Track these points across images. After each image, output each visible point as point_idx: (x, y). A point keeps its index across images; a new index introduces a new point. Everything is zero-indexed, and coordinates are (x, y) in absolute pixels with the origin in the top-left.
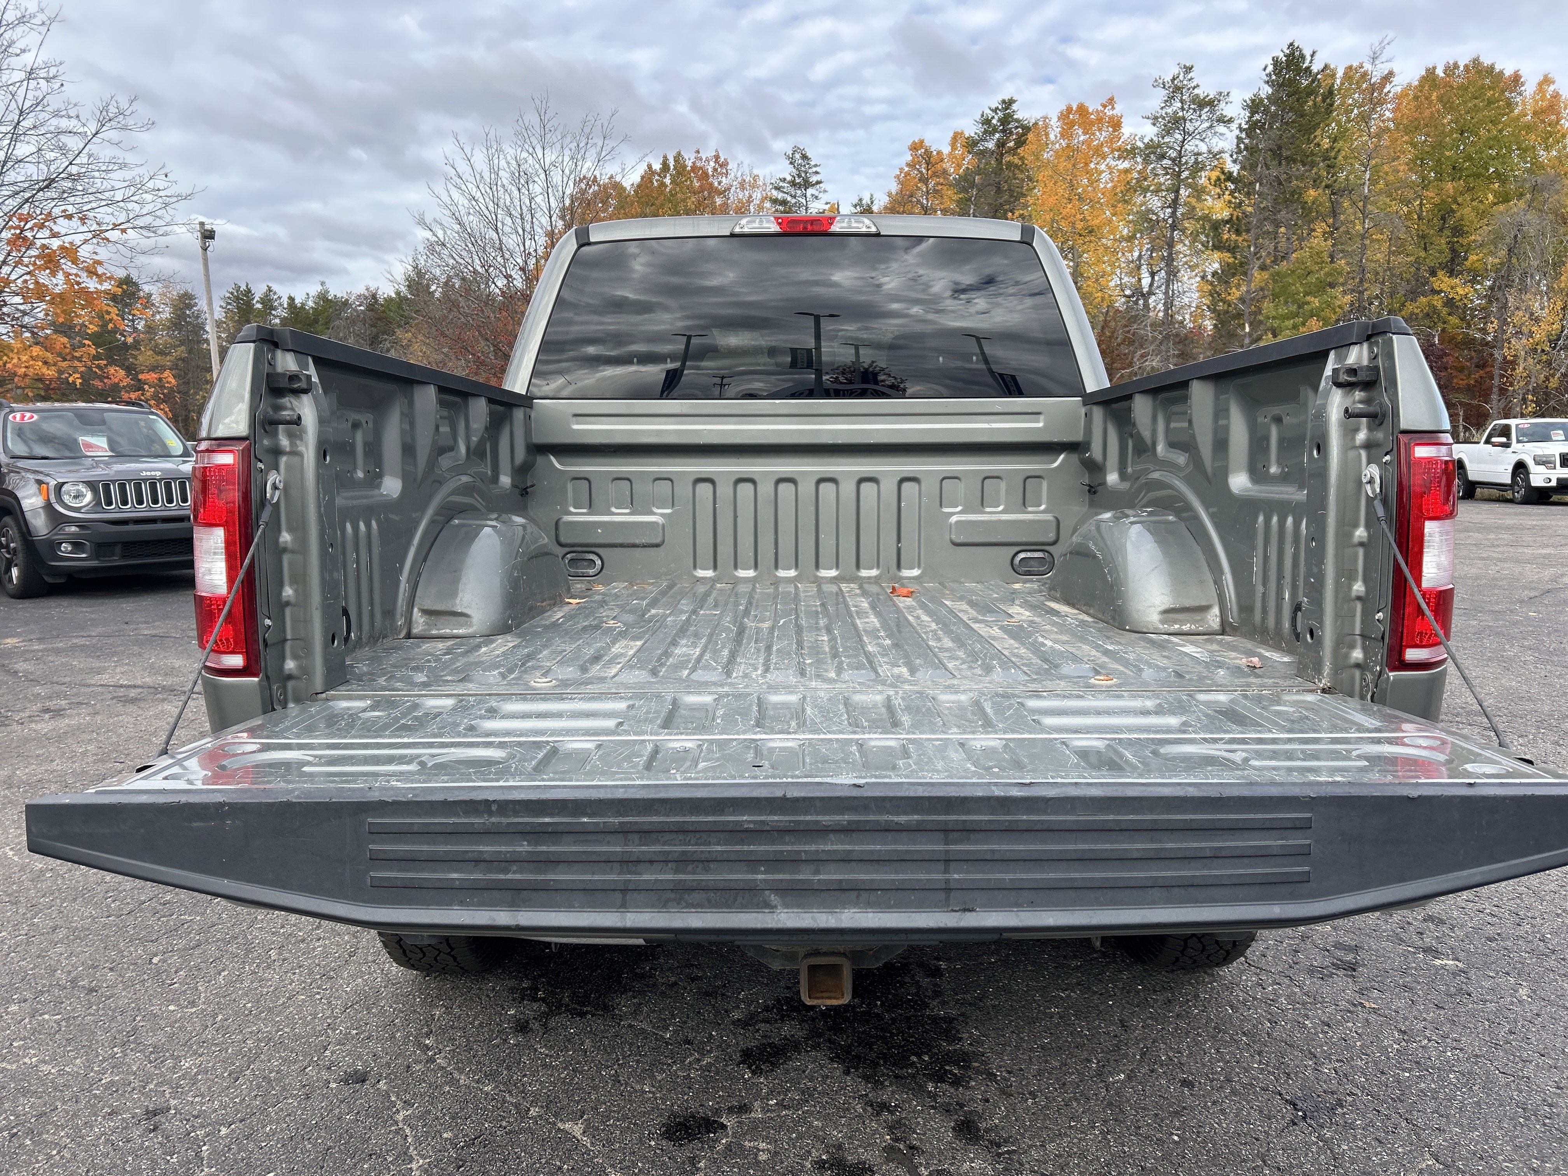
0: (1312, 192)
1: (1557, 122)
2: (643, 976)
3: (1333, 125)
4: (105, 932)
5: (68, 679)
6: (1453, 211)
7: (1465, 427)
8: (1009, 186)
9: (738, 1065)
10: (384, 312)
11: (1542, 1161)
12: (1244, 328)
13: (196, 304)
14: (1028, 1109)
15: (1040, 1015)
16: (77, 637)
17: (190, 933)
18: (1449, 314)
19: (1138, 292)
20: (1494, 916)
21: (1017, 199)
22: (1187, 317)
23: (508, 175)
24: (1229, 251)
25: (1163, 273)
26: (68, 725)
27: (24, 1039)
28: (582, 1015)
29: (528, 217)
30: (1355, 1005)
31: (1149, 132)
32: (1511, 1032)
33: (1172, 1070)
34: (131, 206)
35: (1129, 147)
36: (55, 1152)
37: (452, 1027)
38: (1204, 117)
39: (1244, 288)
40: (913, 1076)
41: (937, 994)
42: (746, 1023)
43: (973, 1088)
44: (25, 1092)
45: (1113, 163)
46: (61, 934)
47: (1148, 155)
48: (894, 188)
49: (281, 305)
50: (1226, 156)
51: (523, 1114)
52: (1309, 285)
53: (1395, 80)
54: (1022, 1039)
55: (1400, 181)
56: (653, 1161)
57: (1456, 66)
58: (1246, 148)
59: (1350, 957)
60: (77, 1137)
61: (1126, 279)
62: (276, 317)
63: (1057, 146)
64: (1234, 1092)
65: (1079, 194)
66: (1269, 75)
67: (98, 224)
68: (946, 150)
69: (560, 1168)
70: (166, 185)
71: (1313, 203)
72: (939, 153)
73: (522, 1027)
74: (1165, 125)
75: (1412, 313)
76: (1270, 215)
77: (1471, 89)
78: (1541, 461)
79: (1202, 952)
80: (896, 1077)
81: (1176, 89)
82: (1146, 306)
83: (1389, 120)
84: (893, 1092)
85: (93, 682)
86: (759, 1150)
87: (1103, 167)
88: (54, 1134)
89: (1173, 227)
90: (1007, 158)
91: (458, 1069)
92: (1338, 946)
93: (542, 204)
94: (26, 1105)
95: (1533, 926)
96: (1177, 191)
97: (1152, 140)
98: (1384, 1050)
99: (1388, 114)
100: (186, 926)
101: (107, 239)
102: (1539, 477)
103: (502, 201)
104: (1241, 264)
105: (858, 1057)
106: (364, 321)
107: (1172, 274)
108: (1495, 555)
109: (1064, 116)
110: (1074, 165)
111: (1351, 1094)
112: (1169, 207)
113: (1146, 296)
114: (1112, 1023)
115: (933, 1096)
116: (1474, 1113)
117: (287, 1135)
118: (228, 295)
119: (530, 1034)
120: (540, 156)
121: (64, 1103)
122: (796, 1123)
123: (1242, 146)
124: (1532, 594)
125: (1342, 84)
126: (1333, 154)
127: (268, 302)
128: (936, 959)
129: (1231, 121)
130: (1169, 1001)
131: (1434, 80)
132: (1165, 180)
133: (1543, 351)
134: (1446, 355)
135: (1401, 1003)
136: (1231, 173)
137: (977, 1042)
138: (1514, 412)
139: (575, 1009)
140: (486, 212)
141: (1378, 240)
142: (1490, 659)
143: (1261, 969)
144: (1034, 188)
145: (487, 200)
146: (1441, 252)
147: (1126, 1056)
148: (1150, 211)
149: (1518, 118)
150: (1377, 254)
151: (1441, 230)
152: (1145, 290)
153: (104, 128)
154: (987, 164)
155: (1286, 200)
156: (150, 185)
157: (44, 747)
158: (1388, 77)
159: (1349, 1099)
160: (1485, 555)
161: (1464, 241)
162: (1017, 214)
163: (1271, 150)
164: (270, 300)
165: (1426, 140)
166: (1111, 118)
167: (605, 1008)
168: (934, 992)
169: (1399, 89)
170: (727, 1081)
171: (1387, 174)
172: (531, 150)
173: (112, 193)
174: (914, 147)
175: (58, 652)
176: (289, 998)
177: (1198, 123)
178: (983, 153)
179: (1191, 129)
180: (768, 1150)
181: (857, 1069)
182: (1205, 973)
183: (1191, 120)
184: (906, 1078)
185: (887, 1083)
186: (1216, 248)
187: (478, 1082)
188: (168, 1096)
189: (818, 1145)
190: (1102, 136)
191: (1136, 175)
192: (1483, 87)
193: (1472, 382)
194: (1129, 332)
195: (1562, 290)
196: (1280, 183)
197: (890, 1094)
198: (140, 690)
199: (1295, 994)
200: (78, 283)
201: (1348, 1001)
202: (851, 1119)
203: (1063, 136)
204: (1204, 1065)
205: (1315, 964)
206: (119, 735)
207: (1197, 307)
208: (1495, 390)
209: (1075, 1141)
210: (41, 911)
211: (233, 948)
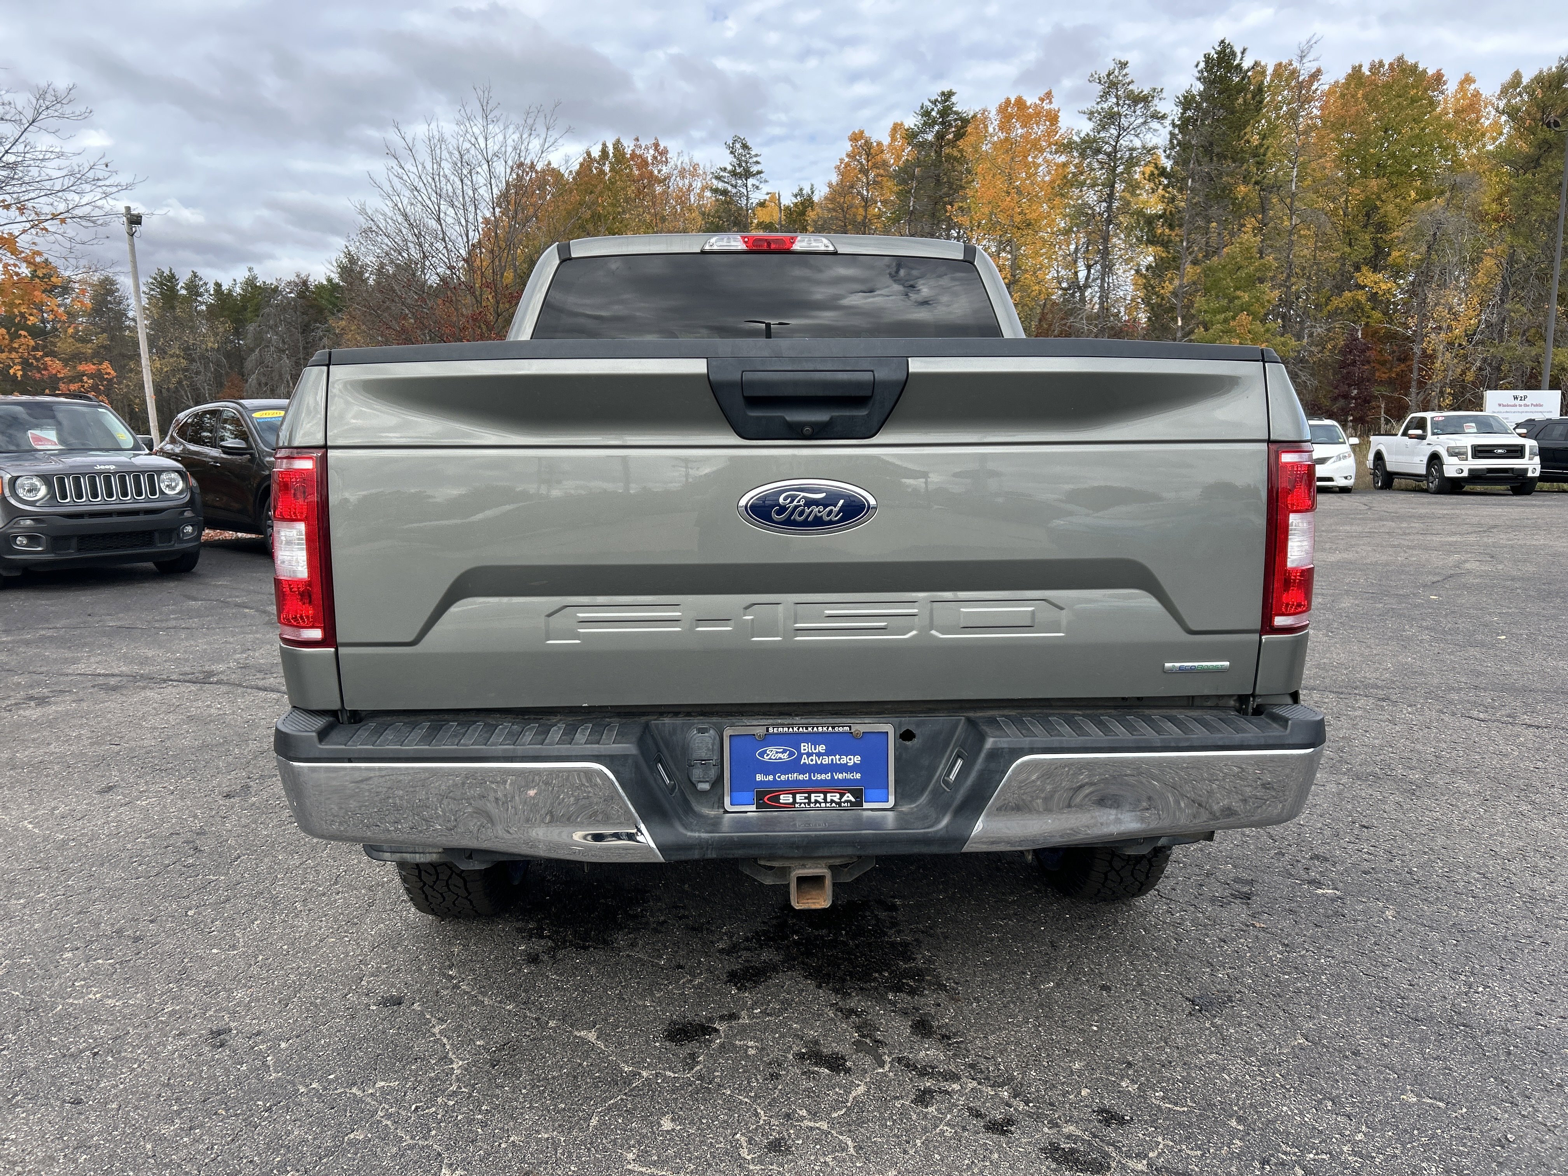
0: (1242, 188)
1: (1477, 121)
2: (635, 917)
3: (1263, 121)
4: (139, 891)
5: (44, 669)
6: (1377, 208)
7: (1386, 419)
8: (949, 179)
9: (725, 983)
10: (315, 299)
11: (1392, 1039)
12: (1177, 322)
13: (118, 290)
14: (973, 1010)
15: (983, 939)
16: (43, 629)
17: (218, 890)
18: (1373, 309)
19: (1074, 284)
20: (1371, 854)
21: (956, 191)
22: (1122, 309)
23: (450, 166)
24: (1162, 245)
25: (1098, 267)
26: (57, 712)
27: (84, 979)
28: (586, 948)
29: (471, 209)
30: (1248, 926)
31: (1086, 127)
32: (1376, 944)
33: (1094, 979)
34: (70, 196)
35: (1065, 141)
36: (135, 1066)
37: (471, 960)
38: (1138, 112)
39: (1177, 282)
40: (876, 989)
41: (894, 924)
42: (732, 950)
43: (926, 995)
44: (97, 1021)
45: (1050, 157)
46: (97, 893)
47: (1084, 150)
48: (835, 179)
49: (207, 291)
50: (1160, 152)
51: (544, 1026)
52: (1239, 279)
53: (1323, 78)
54: (966, 957)
55: (1326, 177)
56: (660, 1058)
57: (1381, 65)
58: (1179, 144)
59: (1246, 889)
60: (153, 1052)
61: (1063, 272)
62: (201, 303)
63: (996, 138)
64: (1144, 993)
65: (1017, 188)
66: (1201, 72)
67: (36, 213)
68: (886, 141)
69: (580, 1065)
70: (107, 174)
71: (1243, 199)
72: (879, 144)
73: (533, 959)
74: (1101, 121)
75: (1337, 308)
76: (1201, 211)
77: (1396, 88)
78: (1453, 453)
79: (1120, 883)
80: (862, 989)
81: (1111, 85)
82: (1083, 299)
83: (1316, 117)
84: (859, 1001)
85: (70, 671)
86: (748, 1047)
87: (1040, 161)
88: (131, 1052)
89: (1109, 221)
90: (946, 150)
91: (481, 993)
92: (1237, 880)
93: (486, 195)
94: (100, 1030)
95: (1403, 861)
96: (1112, 186)
97: (1088, 135)
98: (1269, 959)
99: (1316, 112)
100: (213, 884)
101: (46, 230)
102: (1452, 468)
103: (444, 191)
104: (1174, 259)
105: (828, 975)
106: (295, 309)
107: (1108, 269)
108: (1406, 543)
109: (1003, 110)
110: (1012, 159)
111: (1240, 992)
112: (1105, 201)
113: (1082, 289)
114: (1043, 944)
115: (894, 1004)
116: (1339, 1004)
117: (340, 1046)
118: (151, 280)
119: (541, 964)
120: (483, 145)
121: (135, 1028)
122: (779, 1026)
123: (1175, 142)
124: (1435, 580)
125: (1272, 81)
126: (1262, 151)
127: (193, 287)
128: (891, 897)
129: (1164, 117)
130: (1093, 926)
131: (1360, 78)
132: (1101, 175)
133: (1460, 345)
134: (1368, 349)
135: (1286, 923)
136: (1164, 169)
137: (930, 961)
138: (1432, 405)
139: (578, 944)
140: (428, 202)
141: (1305, 236)
142: (1390, 638)
143: (1171, 900)
144: (973, 181)
145: (430, 190)
146: (1365, 248)
147: (1055, 968)
148: (1086, 204)
149: (1439, 118)
150: (1304, 251)
151: (1365, 226)
152: (1081, 283)
153: (41, 117)
154: (926, 156)
155: (1217, 197)
156: (91, 175)
157: (38, 732)
158: (1315, 75)
159: (1238, 996)
160: (1396, 543)
161: (1387, 238)
162: (956, 206)
163: (1202, 146)
164: (196, 286)
165: (1352, 137)
166: (1049, 112)
167: (605, 942)
168: (892, 923)
169: (1326, 87)
170: (716, 996)
171: (1314, 170)
172: (473, 140)
173: (51, 182)
174: (854, 138)
175: (27, 643)
176: (321, 941)
177: (1133, 118)
178: (922, 145)
179: (1126, 125)
180: (756, 1046)
181: (828, 984)
182: (1123, 903)
183: (1125, 116)
184: (870, 990)
185: (854, 994)
186: (1150, 242)
187: (500, 1002)
188: (227, 1020)
189: (798, 1041)
190: (1039, 130)
191: (1072, 168)
192: (1406, 86)
193: (1393, 375)
194: (1065, 325)
195: (1479, 286)
196: (1211, 179)
197: (855, 1002)
198: (119, 679)
199: (1199, 918)
200: (17, 274)
201: (1242, 923)
202: (825, 1022)
203: (1001, 129)
204: (1120, 974)
205: (1217, 894)
206: (109, 720)
207: (1132, 300)
208: (1414, 383)
209: (1013, 1033)
210: (72, 875)
211: (260, 901)
